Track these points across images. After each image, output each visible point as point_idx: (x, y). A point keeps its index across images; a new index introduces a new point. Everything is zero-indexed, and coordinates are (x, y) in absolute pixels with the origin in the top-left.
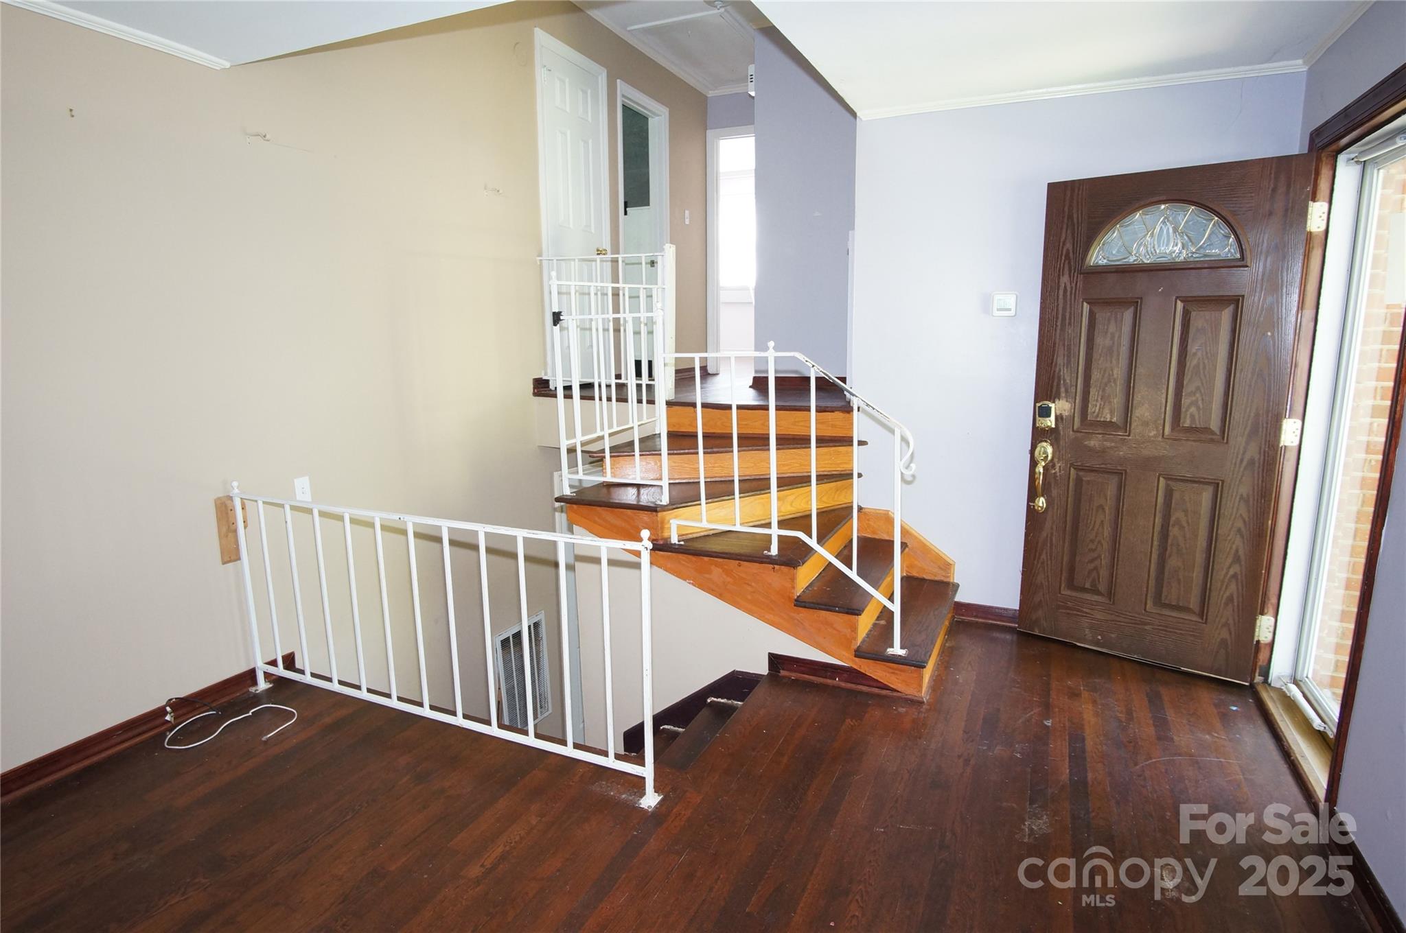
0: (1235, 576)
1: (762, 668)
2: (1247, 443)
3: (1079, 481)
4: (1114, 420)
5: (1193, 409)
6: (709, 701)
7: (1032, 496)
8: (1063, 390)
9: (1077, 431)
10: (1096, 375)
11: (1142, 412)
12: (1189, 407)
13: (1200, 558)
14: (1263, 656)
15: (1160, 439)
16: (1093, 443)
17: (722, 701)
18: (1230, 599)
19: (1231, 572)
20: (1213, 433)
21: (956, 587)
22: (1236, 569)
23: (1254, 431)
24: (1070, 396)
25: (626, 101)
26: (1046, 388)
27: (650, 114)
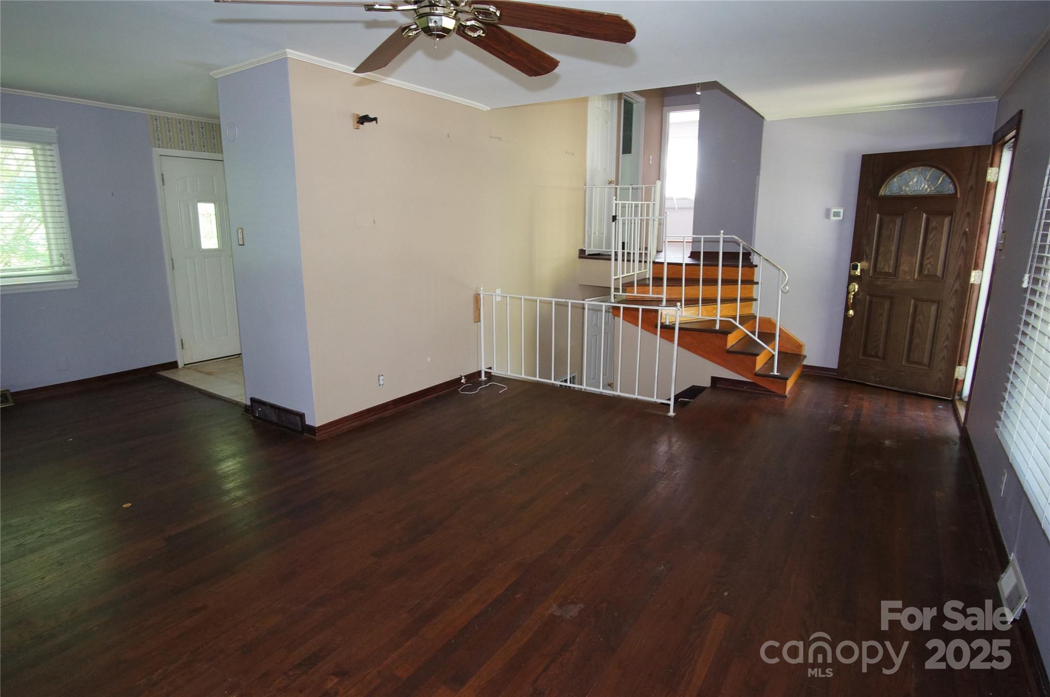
0: (946, 347)
1: (707, 383)
2: (955, 281)
3: (871, 302)
4: (890, 271)
5: (929, 266)
6: (680, 400)
7: (847, 310)
8: (865, 257)
9: (871, 277)
10: (882, 249)
11: (904, 267)
12: (927, 265)
13: (929, 338)
14: (959, 387)
15: (912, 280)
16: (879, 283)
17: (686, 400)
18: (943, 358)
19: (945, 344)
20: (938, 277)
21: (805, 357)
22: (946, 343)
23: (958, 276)
24: (868, 260)
25: (627, 98)
26: (857, 255)
27: (634, 101)
